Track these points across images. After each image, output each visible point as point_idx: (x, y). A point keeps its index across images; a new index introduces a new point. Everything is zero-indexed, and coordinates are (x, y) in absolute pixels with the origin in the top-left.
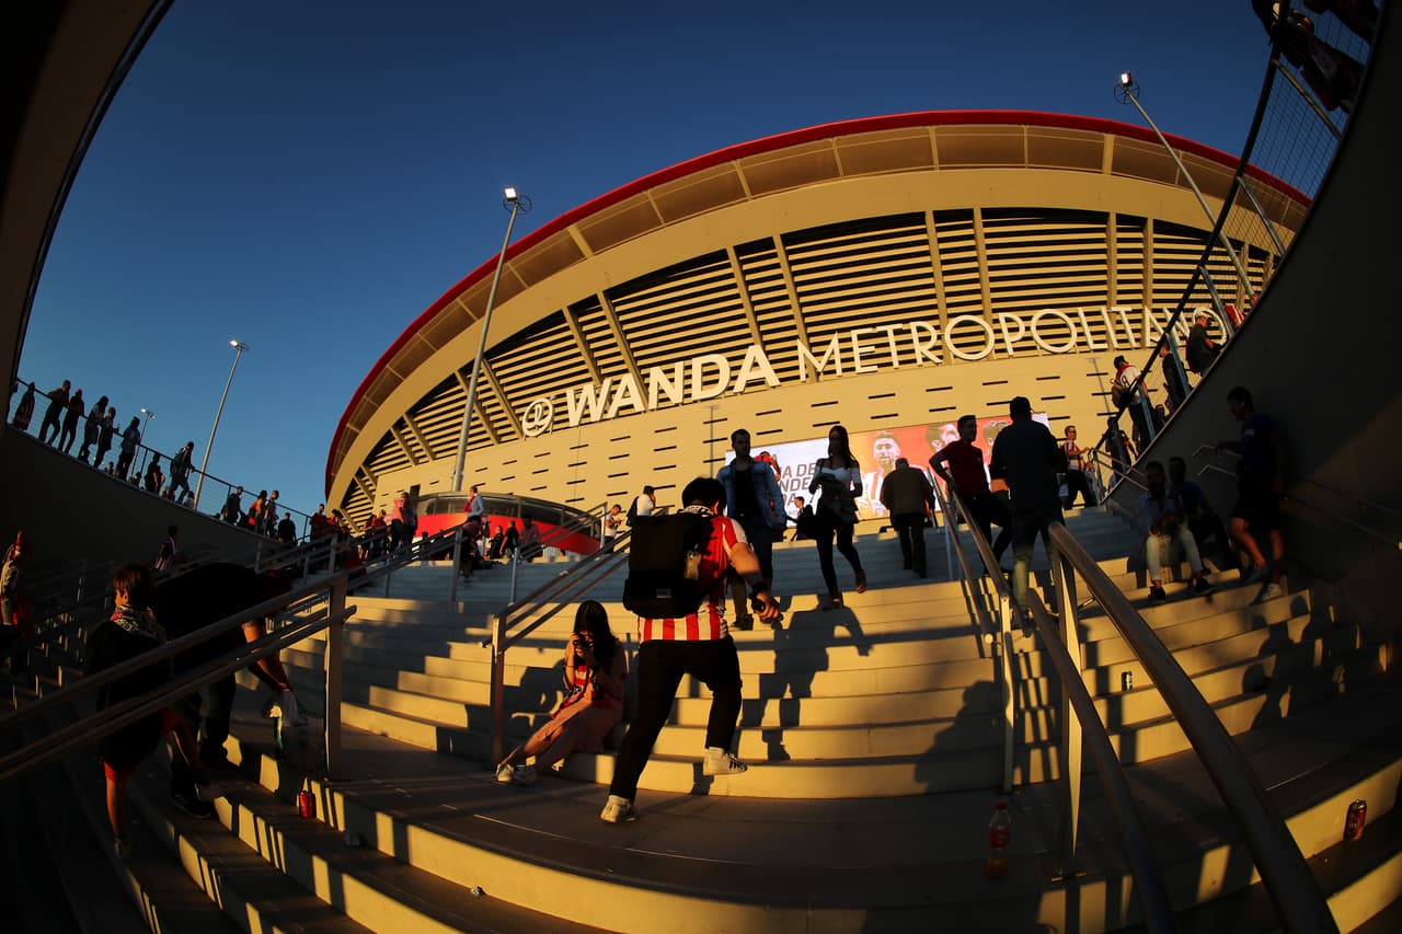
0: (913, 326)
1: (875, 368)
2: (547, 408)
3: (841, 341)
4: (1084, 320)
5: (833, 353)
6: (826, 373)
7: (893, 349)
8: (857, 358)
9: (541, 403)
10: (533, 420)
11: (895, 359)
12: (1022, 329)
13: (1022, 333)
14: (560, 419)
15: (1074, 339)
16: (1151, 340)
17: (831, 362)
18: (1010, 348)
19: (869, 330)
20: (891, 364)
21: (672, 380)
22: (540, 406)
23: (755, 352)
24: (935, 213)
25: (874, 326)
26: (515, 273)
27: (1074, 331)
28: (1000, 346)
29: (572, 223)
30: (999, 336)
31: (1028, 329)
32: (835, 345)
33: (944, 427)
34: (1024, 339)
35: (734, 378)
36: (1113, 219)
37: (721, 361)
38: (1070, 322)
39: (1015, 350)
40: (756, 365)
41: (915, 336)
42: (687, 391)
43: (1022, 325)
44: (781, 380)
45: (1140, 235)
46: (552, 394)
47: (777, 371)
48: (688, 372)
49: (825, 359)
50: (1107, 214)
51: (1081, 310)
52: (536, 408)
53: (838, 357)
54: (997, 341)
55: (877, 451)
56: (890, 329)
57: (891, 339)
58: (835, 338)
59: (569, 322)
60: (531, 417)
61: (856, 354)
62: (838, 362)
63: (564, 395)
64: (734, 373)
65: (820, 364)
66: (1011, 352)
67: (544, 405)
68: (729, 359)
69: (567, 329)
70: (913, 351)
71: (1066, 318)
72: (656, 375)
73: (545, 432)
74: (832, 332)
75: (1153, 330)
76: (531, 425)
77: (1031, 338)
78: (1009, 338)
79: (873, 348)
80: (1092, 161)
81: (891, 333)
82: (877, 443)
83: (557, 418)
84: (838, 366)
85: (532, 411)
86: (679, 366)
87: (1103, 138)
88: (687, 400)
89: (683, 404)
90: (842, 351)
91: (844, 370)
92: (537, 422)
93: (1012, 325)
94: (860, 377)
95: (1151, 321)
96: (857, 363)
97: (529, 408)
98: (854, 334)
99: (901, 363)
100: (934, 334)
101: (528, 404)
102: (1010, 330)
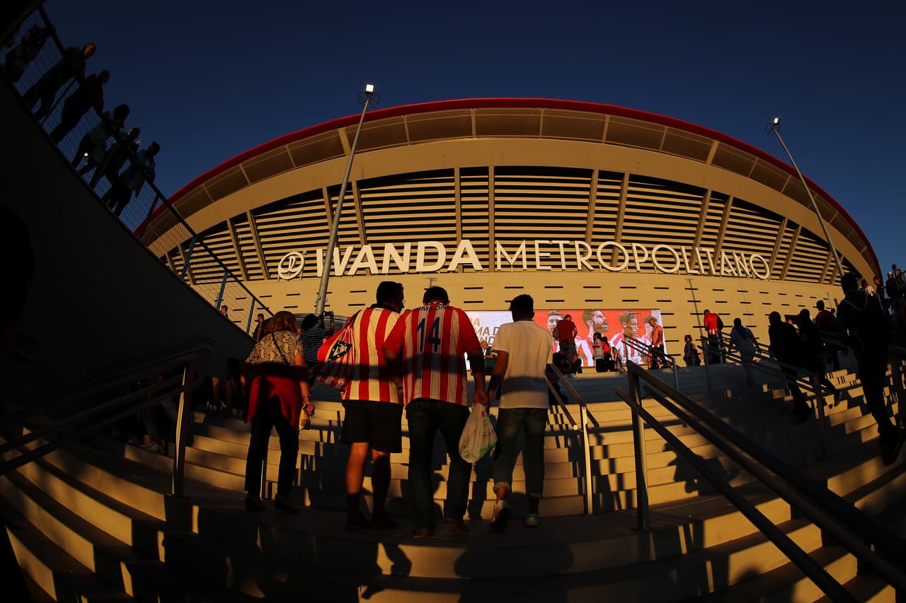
0: (577, 243)
1: (550, 268)
2: (299, 259)
3: (527, 246)
4: (685, 254)
5: (521, 253)
6: (515, 266)
7: (563, 257)
8: (538, 259)
9: (295, 255)
10: (287, 266)
11: (564, 263)
12: (646, 255)
13: (646, 258)
14: (309, 270)
15: (678, 265)
16: (725, 271)
17: (519, 259)
18: (638, 267)
19: (547, 242)
20: (560, 266)
21: (401, 255)
22: (294, 258)
23: (465, 245)
24: (600, 172)
25: (550, 239)
26: (289, 153)
27: (679, 260)
28: (632, 265)
29: (343, 127)
30: (632, 258)
31: (650, 255)
32: (523, 248)
33: (595, 312)
34: (647, 262)
35: (449, 260)
36: (709, 193)
37: (440, 246)
38: (676, 254)
39: (642, 268)
40: (465, 253)
41: (578, 250)
42: (412, 264)
43: (647, 253)
44: (483, 266)
45: (722, 206)
46: (305, 250)
47: (480, 260)
48: (414, 251)
49: (515, 257)
50: (706, 190)
51: (683, 248)
52: (291, 258)
53: (524, 257)
54: (630, 261)
55: (550, 324)
56: (561, 243)
57: (562, 250)
58: (524, 243)
59: (325, 199)
60: (285, 264)
61: (537, 256)
62: (524, 260)
63: (315, 252)
64: (449, 257)
65: (512, 260)
66: (639, 269)
67: (297, 257)
68: (446, 246)
69: (322, 203)
70: (575, 260)
71: (674, 251)
72: (390, 249)
73: (296, 277)
74: (521, 239)
75: (726, 265)
76: (285, 270)
77: (651, 262)
78: (638, 260)
79: (549, 254)
80: (701, 155)
81: (561, 246)
82: (550, 318)
83: (306, 268)
84: (525, 263)
85: (287, 260)
86: (408, 246)
87: (712, 142)
88: (412, 271)
89: (408, 273)
90: (527, 253)
91: (528, 266)
92: (290, 269)
93: (641, 252)
94: (539, 273)
95: (725, 260)
96: (538, 263)
97: (284, 258)
98: (537, 243)
99: (567, 266)
100: (590, 250)
101: (284, 254)
102: (639, 255)
